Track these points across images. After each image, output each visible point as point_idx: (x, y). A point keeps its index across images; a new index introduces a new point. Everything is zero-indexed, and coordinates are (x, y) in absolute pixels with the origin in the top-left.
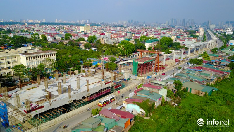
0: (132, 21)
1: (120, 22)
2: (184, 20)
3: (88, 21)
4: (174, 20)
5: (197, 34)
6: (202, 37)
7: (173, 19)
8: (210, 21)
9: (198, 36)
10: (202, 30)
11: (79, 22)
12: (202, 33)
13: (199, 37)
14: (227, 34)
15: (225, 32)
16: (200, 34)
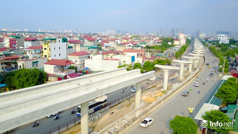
0: (120, 31)
1: (108, 32)
2: (173, 30)
3: (75, 31)
4: (163, 29)
5: (176, 43)
7: (161, 29)
8: (200, 30)
11: (66, 32)
12: (183, 42)
14: (220, 43)
15: (218, 41)
16: (180, 42)
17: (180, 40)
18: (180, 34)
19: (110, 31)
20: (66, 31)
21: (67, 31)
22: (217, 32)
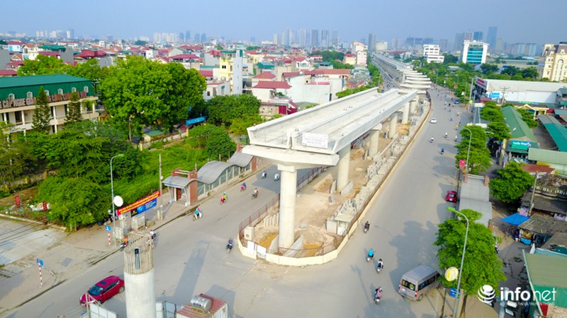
1: (158, 37)
2: (315, 33)
3: (68, 33)
5: (349, 61)
6: (365, 69)
9: (351, 67)
10: (362, 49)
11: (42, 36)
12: (362, 59)
13: (356, 68)
14: (429, 61)
15: (423, 57)
16: (356, 60)
17: (355, 56)
18: (355, 43)
19: (164, 34)
20: (42, 33)
21: (44, 34)
22: (408, 39)
